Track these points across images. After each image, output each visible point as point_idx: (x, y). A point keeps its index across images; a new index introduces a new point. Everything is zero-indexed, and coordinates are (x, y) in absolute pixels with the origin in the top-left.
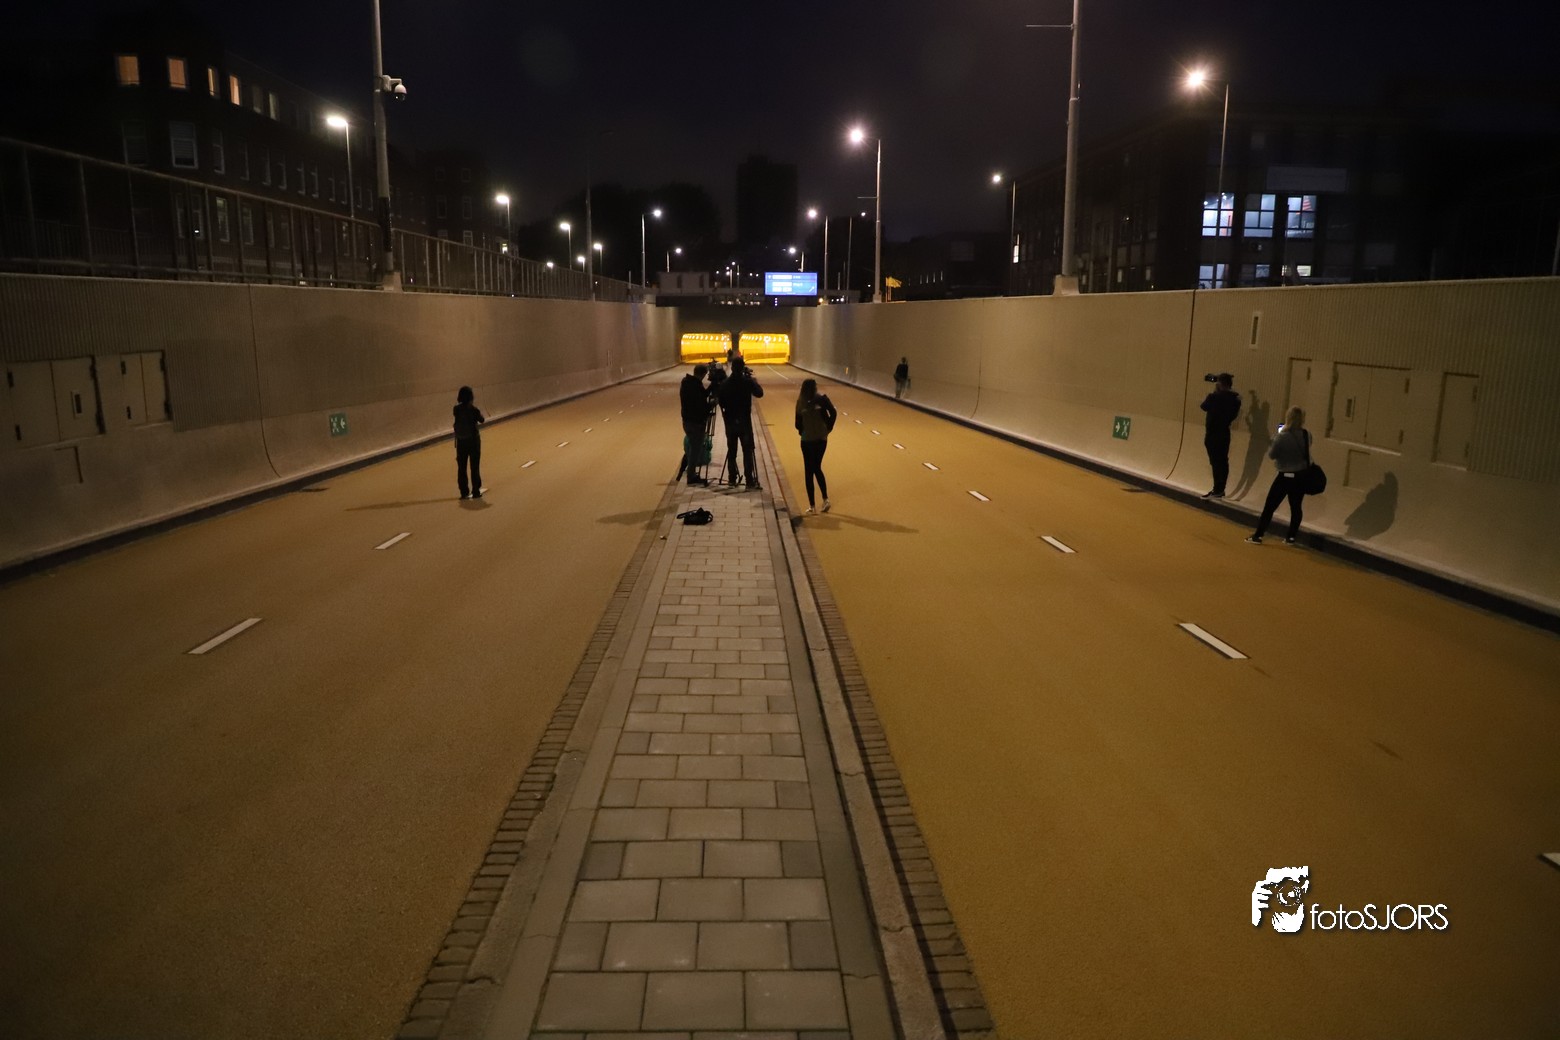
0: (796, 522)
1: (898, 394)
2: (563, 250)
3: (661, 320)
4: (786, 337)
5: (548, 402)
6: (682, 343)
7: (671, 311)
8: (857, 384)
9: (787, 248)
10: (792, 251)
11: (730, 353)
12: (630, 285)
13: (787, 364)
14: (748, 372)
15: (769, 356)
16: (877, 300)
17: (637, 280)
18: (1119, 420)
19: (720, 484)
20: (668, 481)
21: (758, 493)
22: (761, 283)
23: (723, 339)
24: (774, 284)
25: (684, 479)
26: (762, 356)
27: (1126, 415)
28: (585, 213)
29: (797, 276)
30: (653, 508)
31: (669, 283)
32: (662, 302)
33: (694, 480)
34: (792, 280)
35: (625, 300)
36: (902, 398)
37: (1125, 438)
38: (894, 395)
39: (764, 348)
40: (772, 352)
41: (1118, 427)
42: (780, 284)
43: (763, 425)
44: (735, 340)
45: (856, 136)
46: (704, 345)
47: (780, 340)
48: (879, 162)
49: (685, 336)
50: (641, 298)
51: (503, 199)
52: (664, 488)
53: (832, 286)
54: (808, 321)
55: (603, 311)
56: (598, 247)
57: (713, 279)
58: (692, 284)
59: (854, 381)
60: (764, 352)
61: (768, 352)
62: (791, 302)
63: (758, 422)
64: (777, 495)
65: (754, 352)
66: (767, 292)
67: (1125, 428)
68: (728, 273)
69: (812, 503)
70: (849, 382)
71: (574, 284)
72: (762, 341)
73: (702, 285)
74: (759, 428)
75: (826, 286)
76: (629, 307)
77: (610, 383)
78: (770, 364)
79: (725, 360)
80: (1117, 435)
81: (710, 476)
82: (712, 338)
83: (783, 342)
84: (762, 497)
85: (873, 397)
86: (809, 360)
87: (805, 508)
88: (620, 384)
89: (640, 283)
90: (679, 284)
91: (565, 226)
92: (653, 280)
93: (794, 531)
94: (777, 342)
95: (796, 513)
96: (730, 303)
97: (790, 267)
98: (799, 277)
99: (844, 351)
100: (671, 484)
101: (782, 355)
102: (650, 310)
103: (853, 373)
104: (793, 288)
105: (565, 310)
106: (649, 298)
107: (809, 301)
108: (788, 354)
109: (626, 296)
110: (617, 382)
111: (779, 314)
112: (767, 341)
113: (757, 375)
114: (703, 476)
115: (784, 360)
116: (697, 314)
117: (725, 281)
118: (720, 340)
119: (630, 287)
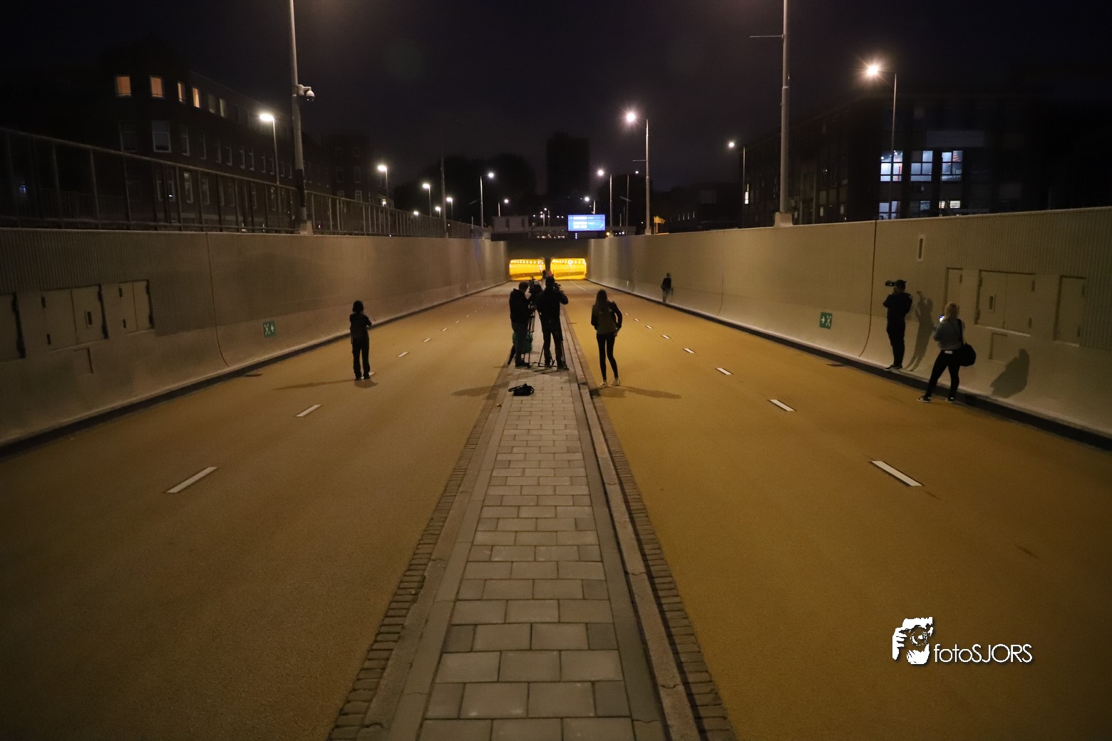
0: (594, 393)
1: (664, 299)
2: (425, 203)
3: (495, 251)
4: (583, 260)
5: (417, 309)
6: (510, 266)
7: (502, 244)
8: (635, 293)
9: (583, 198)
10: (587, 199)
11: (544, 273)
12: (472, 226)
13: (585, 279)
14: (557, 286)
15: (572, 274)
16: (648, 233)
17: (477, 223)
18: (824, 315)
19: (539, 366)
20: (502, 365)
21: (565, 373)
22: (565, 223)
23: (539, 263)
24: (575, 223)
25: (513, 363)
26: (567, 274)
27: (828, 311)
28: (441, 178)
29: (591, 217)
30: (492, 384)
31: (500, 224)
32: (495, 238)
33: (520, 364)
34: (587, 220)
35: (470, 237)
36: (667, 302)
37: (829, 328)
38: (661, 300)
39: (568, 268)
40: (574, 271)
41: (823, 320)
42: (579, 223)
43: (569, 324)
44: (548, 264)
45: (631, 117)
46: (526, 267)
47: (580, 262)
48: (647, 135)
49: (512, 261)
50: (481, 235)
51: (382, 168)
52: (499, 370)
53: (616, 223)
54: (599, 250)
55: (454, 245)
56: (450, 200)
57: (531, 220)
58: (516, 225)
59: (633, 291)
60: (568, 271)
61: (571, 271)
62: (587, 236)
63: (565, 321)
64: (579, 373)
65: (562, 272)
66: (570, 229)
67: (829, 320)
68: (542, 216)
69: (605, 378)
70: (630, 291)
71: (433, 226)
72: (567, 264)
73: (523, 225)
74: (566, 326)
75: (612, 223)
76: (472, 241)
77: (460, 296)
78: (572, 280)
79: (541, 277)
80: (823, 325)
81: (532, 361)
82: (531, 262)
83: (581, 264)
84: (569, 375)
85: (645, 301)
86: (600, 277)
87: (600, 383)
88: (467, 296)
89: (480, 225)
90: (508, 226)
91: (426, 186)
92: (489, 222)
93: (592, 398)
94: (577, 264)
95: (593, 387)
96: (543, 237)
97: (586, 211)
98: (592, 218)
99: (625, 271)
100: (504, 367)
101: (580, 273)
102: (486, 243)
103: (632, 285)
104: (588, 226)
105: (427, 246)
106: (486, 235)
107: (600, 235)
108: (585, 272)
109: (470, 234)
110: (464, 294)
111: (578, 245)
112: (570, 264)
113: (564, 288)
114: (526, 361)
115: (583, 277)
116: (520, 245)
117: (539, 222)
118: (537, 263)
119: (472, 228)
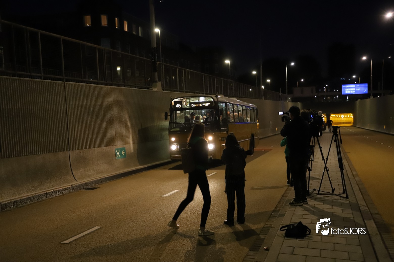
4: (352, 114)
10: (354, 77)
12: (280, 94)
17: (284, 92)
24: (346, 90)
26: (340, 123)
31: (298, 92)
32: (294, 100)
34: (355, 87)
40: (345, 122)
42: (349, 89)
44: (328, 117)
50: (286, 99)
51: (227, 62)
54: (363, 106)
58: (307, 92)
65: (337, 122)
66: (343, 94)
70: (386, 132)
78: (344, 126)
83: (350, 117)
90: (303, 93)
91: (254, 73)
94: (347, 117)
102: (289, 104)
103: (388, 128)
106: (289, 99)
107: (364, 96)
108: (353, 122)
109: (278, 99)
111: (349, 104)
112: (342, 117)
119: (280, 95)
